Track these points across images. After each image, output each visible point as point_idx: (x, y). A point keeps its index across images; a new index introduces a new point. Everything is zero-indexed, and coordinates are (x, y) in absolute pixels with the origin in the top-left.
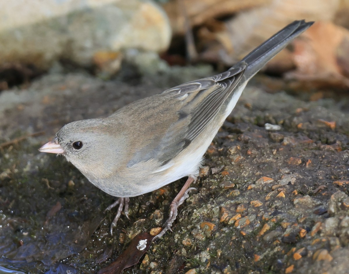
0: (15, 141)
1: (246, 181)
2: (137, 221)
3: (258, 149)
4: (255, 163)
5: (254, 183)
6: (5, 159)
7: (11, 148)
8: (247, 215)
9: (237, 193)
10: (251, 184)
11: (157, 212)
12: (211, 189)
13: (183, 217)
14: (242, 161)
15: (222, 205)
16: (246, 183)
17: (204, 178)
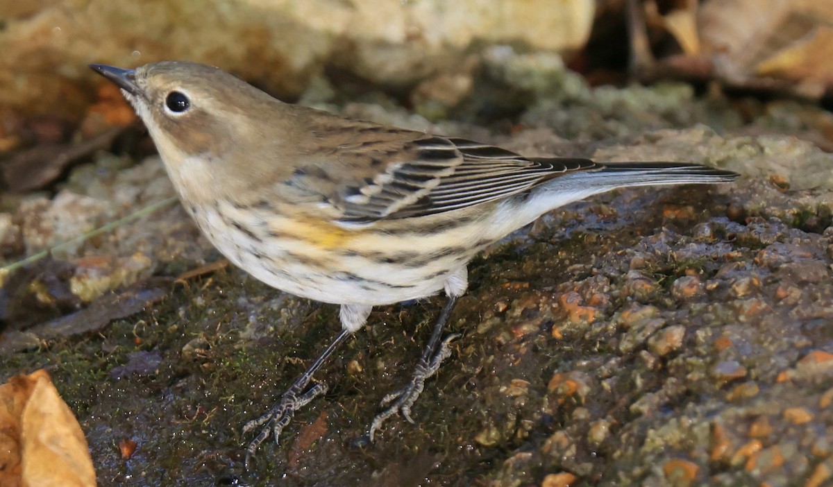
0: (219, 265)
1: (773, 361)
2: (513, 458)
3: (802, 284)
4: (797, 317)
5: (793, 366)
6: (195, 307)
7: (209, 281)
8: (776, 443)
9: (751, 390)
10: (784, 369)
11: (559, 435)
12: (691, 381)
13: (623, 447)
14: (763, 312)
15: (718, 419)
16: (773, 366)
17: (673, 354)
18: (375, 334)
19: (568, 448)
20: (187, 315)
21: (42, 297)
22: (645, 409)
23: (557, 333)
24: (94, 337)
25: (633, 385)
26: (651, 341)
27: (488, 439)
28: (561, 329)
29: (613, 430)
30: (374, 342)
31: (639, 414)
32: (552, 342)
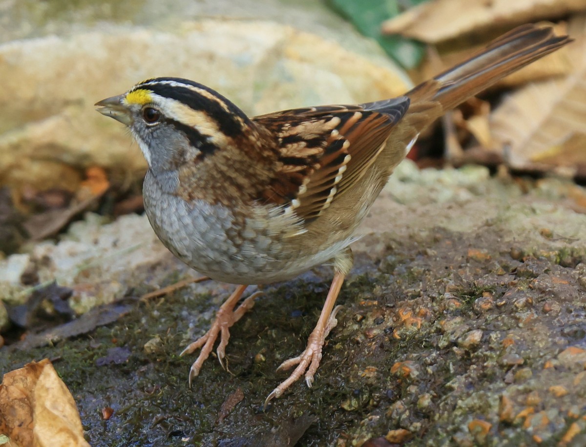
0: (169, 289)
1: (542, 354)
2: (367, 419)
3: (561, 301)
4: (558, 324)
5: (555, 357)
6: (152, 318)
7: (162, 300)
8: (544, 408)
9: (526, 371)
10: (549, 359)
11: (399, 404)
12: (486, 367)
13: (441, 412)
14: (535, 321)
15: (505, 394)
16: (541, 357)
17: (474, 347)
18: (274, 336)
19: (404, 412)
20: (147, 322)
21: (49, 310)
22: (455, 386)
23: (397, 334)
24: (83, 337)
25: (448, 370)
26: (460, 340)
27: (350, 406)
28: (398, 332)
29: (433, 399)
30: (274, 341)
31: (451, 389)
32: (393, 341)
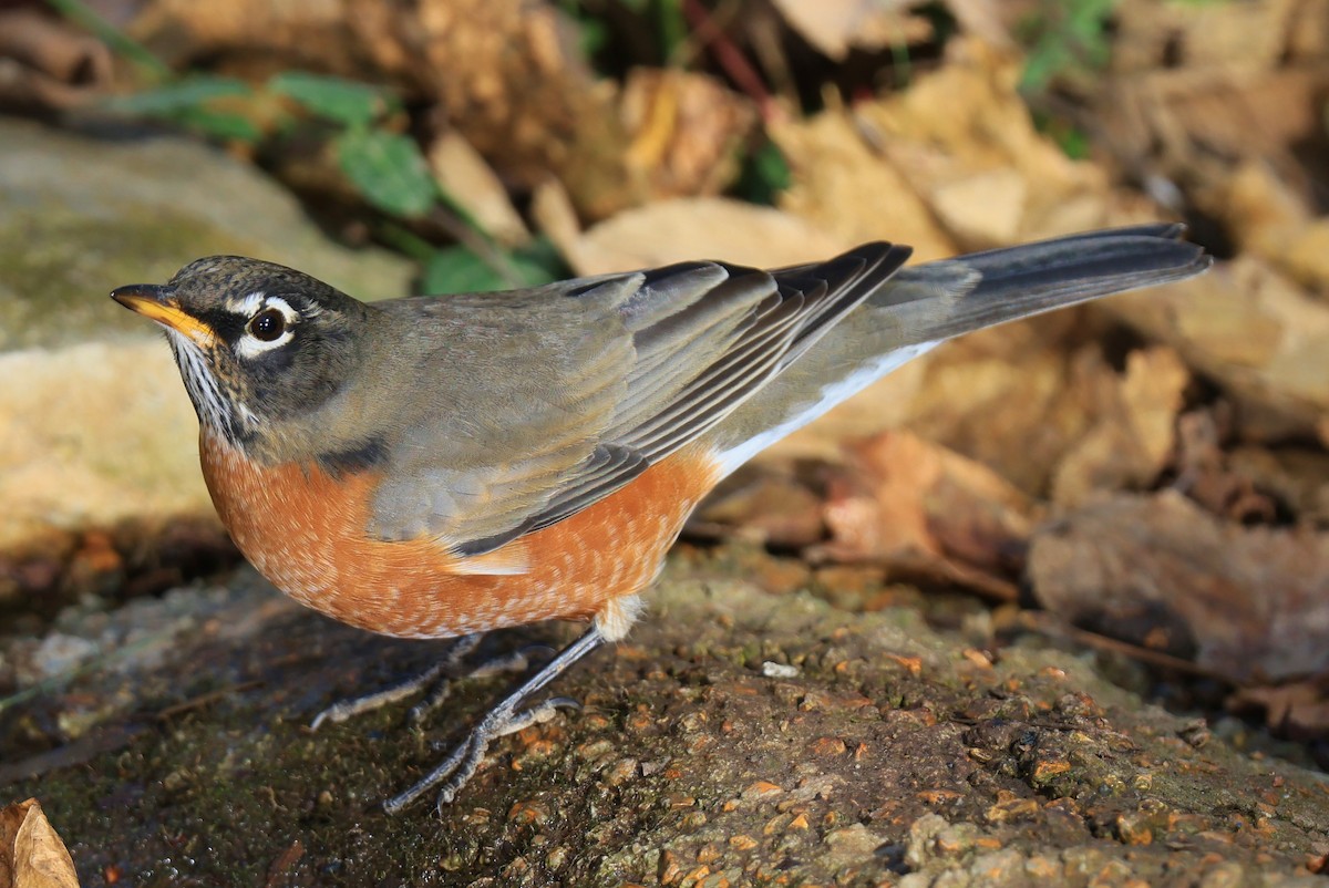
0: (200, 702)
1: (719, 791)
2: (475, 883)
3: (748, 719)
4: (741, 751)
5: (739, 796)
6: (176, 742)
7: (190, 717)
8: (723, 868)
9: (700, 818)
10: (731, 798)
11: (519, 861)
12: (642, 810)
13: (578, 872)
14: (710, 746)
15: (667, 846)
16: (720, 796)
17: (626, 784)
18: (346, 766)
19: (527, 873)
20: (169, 749)
21: (33, 733)
22: (599, 836)
23: (517, 765)
24: (81, 769)
25: (588, 813)
26: (605, 772)
27: (451, 864)
28: (519, 761)
29: (569, 858)
30: (345, 773)
31: (595, 841)
32: (513, 774)
